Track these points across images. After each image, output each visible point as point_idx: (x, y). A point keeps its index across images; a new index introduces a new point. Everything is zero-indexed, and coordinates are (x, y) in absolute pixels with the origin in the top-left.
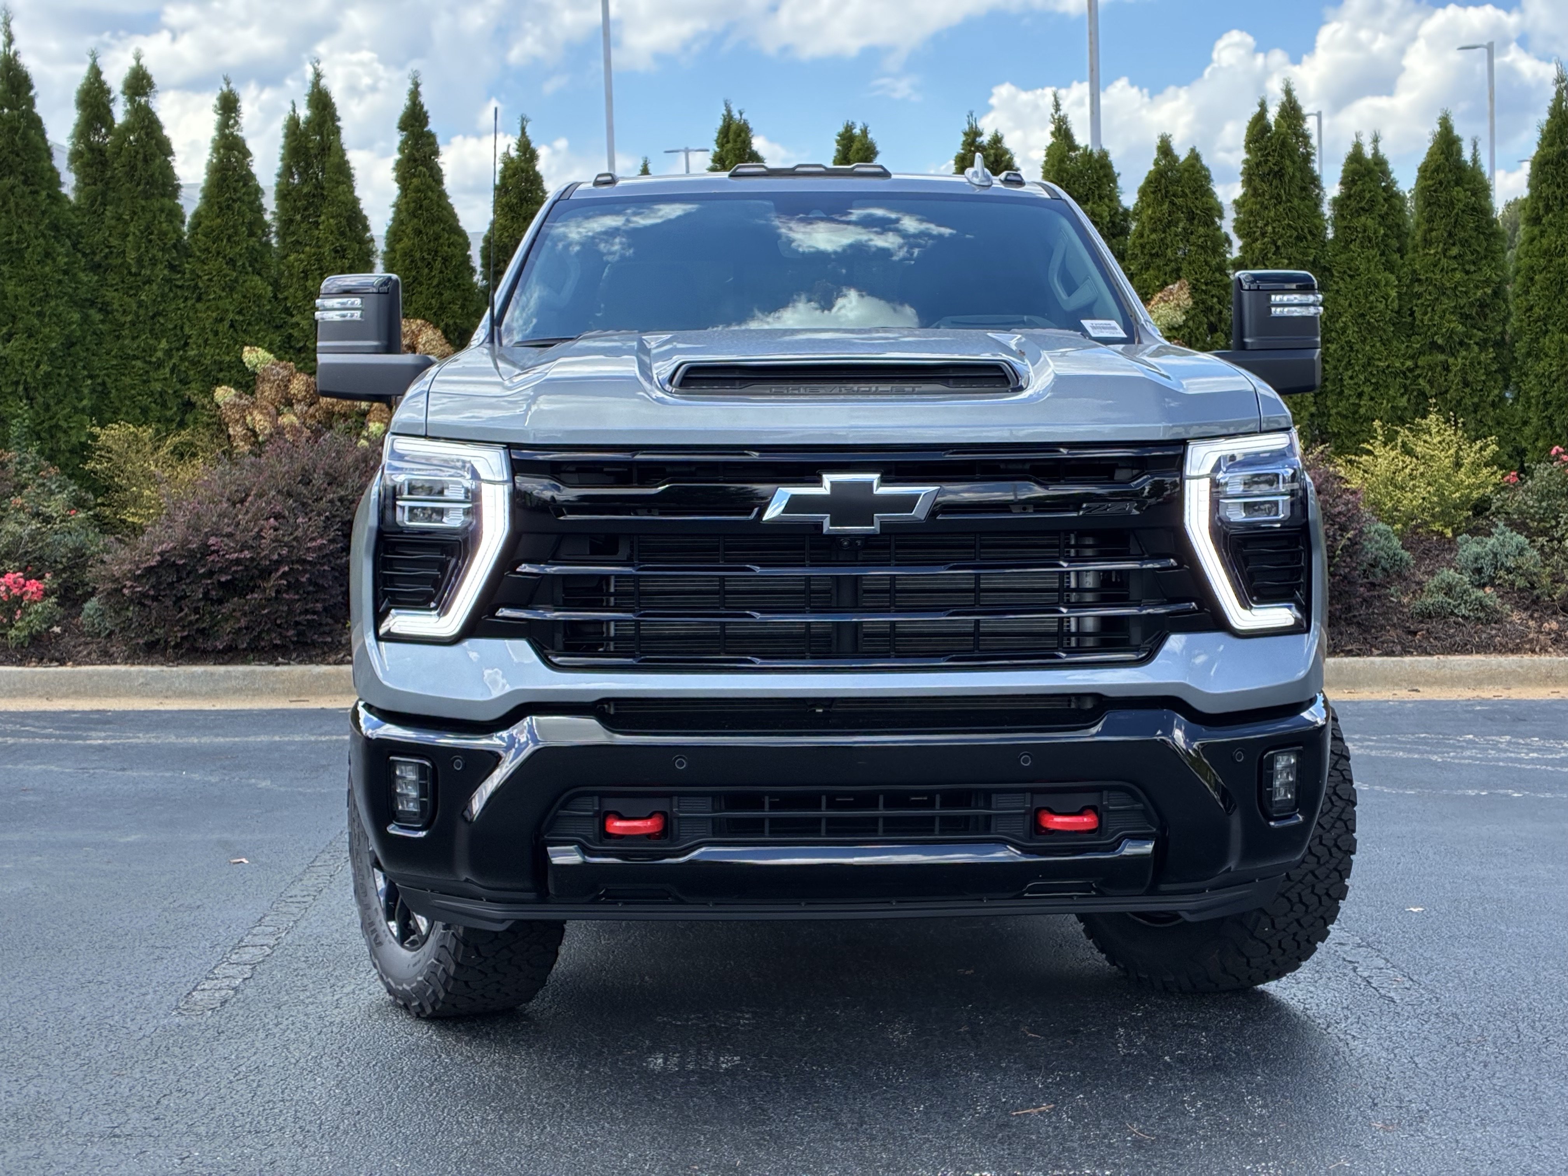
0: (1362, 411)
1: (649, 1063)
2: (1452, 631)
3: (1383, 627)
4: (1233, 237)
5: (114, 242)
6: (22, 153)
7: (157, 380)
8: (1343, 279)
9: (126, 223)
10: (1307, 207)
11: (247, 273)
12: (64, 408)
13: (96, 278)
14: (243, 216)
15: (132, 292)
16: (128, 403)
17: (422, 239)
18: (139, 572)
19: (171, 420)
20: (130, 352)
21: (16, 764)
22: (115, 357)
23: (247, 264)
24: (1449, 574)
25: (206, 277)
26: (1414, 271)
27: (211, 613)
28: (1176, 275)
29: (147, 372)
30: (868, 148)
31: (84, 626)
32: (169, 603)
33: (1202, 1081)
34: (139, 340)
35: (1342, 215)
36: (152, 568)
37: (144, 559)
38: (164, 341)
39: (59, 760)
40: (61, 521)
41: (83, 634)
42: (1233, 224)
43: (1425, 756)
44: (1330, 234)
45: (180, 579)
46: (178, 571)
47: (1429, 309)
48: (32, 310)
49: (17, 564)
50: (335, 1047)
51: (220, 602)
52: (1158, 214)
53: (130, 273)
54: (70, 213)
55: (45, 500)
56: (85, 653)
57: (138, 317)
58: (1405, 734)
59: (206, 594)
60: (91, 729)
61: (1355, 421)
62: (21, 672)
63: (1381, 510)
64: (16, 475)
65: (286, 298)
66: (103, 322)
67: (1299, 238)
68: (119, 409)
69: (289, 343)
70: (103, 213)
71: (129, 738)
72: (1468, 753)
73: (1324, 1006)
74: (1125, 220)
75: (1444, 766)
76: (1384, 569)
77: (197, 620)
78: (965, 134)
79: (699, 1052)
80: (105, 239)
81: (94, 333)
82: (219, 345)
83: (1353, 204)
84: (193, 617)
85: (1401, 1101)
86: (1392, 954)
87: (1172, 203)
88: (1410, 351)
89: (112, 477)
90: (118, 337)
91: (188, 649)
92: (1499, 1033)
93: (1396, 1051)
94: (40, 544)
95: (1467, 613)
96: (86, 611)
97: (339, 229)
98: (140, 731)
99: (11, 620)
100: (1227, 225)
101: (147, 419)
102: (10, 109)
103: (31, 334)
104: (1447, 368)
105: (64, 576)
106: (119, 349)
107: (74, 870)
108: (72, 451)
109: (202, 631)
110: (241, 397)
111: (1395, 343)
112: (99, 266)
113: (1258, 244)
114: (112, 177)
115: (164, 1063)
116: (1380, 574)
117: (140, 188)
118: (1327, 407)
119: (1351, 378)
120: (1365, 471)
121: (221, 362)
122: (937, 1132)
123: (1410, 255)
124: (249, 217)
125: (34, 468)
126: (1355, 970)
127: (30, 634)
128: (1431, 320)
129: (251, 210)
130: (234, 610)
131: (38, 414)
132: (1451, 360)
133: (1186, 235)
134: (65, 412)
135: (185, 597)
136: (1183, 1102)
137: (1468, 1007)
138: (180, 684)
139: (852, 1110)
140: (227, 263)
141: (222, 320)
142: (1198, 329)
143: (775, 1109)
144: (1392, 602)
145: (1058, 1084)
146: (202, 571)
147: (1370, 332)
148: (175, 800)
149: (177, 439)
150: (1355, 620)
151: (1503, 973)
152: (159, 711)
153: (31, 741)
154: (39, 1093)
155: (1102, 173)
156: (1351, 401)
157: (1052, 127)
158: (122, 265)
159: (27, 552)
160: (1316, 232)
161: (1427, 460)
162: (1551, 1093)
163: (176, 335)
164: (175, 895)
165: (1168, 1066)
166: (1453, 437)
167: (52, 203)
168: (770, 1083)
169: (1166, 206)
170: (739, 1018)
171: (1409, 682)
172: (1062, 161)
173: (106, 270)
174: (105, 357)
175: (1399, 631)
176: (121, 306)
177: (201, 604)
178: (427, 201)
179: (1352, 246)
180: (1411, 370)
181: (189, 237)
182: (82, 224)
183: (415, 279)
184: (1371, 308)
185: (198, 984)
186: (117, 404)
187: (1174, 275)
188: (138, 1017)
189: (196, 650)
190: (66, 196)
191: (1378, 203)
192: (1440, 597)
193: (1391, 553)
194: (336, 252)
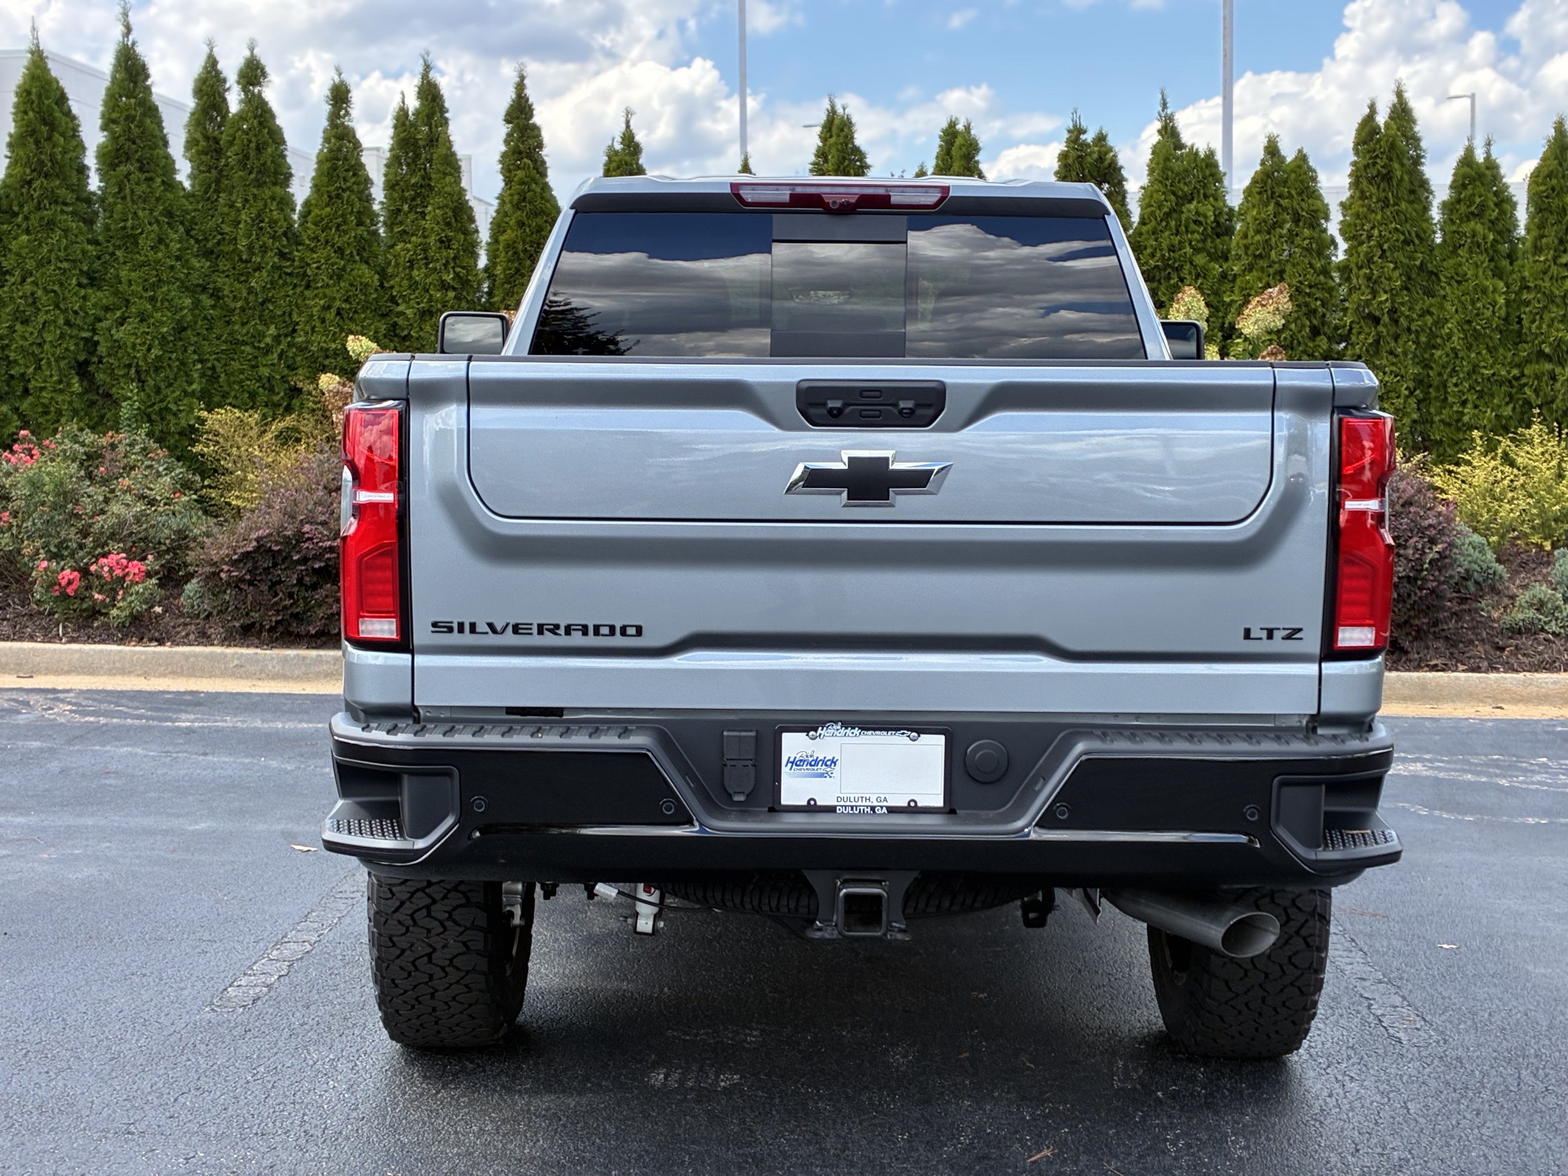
0: (1466, 419)
1: (650, 1078)
2: (1541, 648)
3: (1471, 642)
4: (1339, 239)
5: (226, 229)
6: (138, 141)
7: (265, 365)
8: (1449, 284)
9: (238, 210)
10: (1415, 210)
11: (355, 262)
12: (174, 392)
13: (208, 264)
14: (352, 206)
15: (242, 279)
16: (236, 387)
17: (525, 231)
18: (235, 557)
19: (277, 405)
20: (239, 337)
21: (104, 746)
22: (225, 342)
23: (355, 253)
24: (1542, 590)
25: (315, 265)
26: (1523, 278)
27: (305, 598)
28: (1280, 276)
29: (256, 357)
30: (971, 145)
31: (184, 607)
32: (264, 587)
33: (1190, 1119)
34: (248, 326)
35: (1451, 220)
36: (248, 553)
37: (242, 544)
38: (273, 327)
39: (146, 742)
40: (165, 504)
41: (182, 615)
42: (1339, 227)
43: (1495, 780)
44: (1438, 239)
45: (275, 565)
46: (274, 557)
47: (1538, 317)
48: (145, 295)
49: (121, 545)
50: (353, 1050)
51: (314, 587)
52: (1263, 215)
53: (241, 260)
54: (184, 200)
55: (151, 482)
56: (183, 634)
57: (248, 303)
58: (1477, 754)
59: (300, 581)
60: (181, 711)
61: (1459, 429)
62: (120, 652)
63: (1478, 522)
64: (126, 456)
65: (392, 287)
66: (213, 307)
67: (1406, 242)
68: (228, 393)
69: (394, 331)
70: (216, 200)
71: (216, 721)
72: (1538, 778)
73: (1329, 1044)
74: (1230, 220)
75: (1511, 791)
76: (1477, 583)
77: (291, 605)
78: (1069, 131)
79: (701, 1069)
80: (218, 226)
81: (205, 318)
82: (326, 332)
83: (1463, 208)
84: (288, 602)
85: (1384, 1148)
86: (1411, 991)
87: (1278, 204)
88: (1516, 359)
89: (219, 460)
90: (228, 323)
91: (282, 633)
92: (1499, 1080)
93: (1391, 1095)
94: (144, 526)
95: (1558, 630)
96: (187, 592)
97: (444, 219)
98: (228, 714)
99: (114, 599)
100: (1333, 228)
101: (254, 403)
102: (128, 97)
103: (143, 318)
104: (1554, 378)
105: (168, 557)
106: (229, 334)
107: (138, 857)
108: (181, 434)
109: (296, 616)
110: (344, 385)
111: (1501, 350)
112: (212, 252)
113: (1364, 248)
114: (226, 165)
115: (189, 1060)
116: (1472, 588)
117: (253, 176)
118: (1430, 413)
119: (1456, 385)
120: (1463, 482)
121: (327, 349)
122: (917, 1162)
123: (1520, 262)
124: (357, 206)
125: (144, 449)
126: (1369, 1007)
127: (131, 614)
128: (1539, 327)
129: (360, 200)
130: (327, 596)
131: (149, 396)
132: (1558, 370)
133: (1292, 236)
134: (175, 395)
135: (280, 582)
136: (1166, 1140)
137: (1474, 1051)
138: (274, 667)
139: (838, 1136)
140: (335, 252)
141: (329, 307)
142: (1300, 332)
143: (763, 1131)
144: (1482, 616)
145: (1046, 1117)
146: (295, 558)
147: (1476, 339)
148: (249, 788)
149: (282, 425)
150: (1444, 634)
151: (1519, 1015)
152: (250, 694)
153: (122, 722)
154: (65, 1086)
155: (1207, 173)
156: (1455, 409)
157: (1158, 125)
158: (233, 251)
159: (132, 533)
160: (1424, 237)
161: (1527, 472)
162: (1538, 1146)
163: (284, 322)
164: (230, 887)
165: (1159, 1101)
166: (1556, 449)
167: (166, 190)
168: (763, 1104)
169: (1271, 207)
170: (746, 1035)
171: (1495, 699)
172: (1167, 159)
173: (218, 256)
174: (215, 342)
175: (1487, 647)
176: (232, 292)
177: (295, 589)
178: (531, 193)
179: (1460, 252)
180: (1517, 379)
181: (300, 225)
182: (195, 210)
183: (517, 270)
184: (1478, 315)
185: (235, 980)
186: (226, 388)
187: (1278, 278)
188: (172, 1012)
189: (290, 634)
190: (181, 183)
191: (1488, 207)
192: (1531, 613)
193: (1485, 566)
194: (442, 242)
